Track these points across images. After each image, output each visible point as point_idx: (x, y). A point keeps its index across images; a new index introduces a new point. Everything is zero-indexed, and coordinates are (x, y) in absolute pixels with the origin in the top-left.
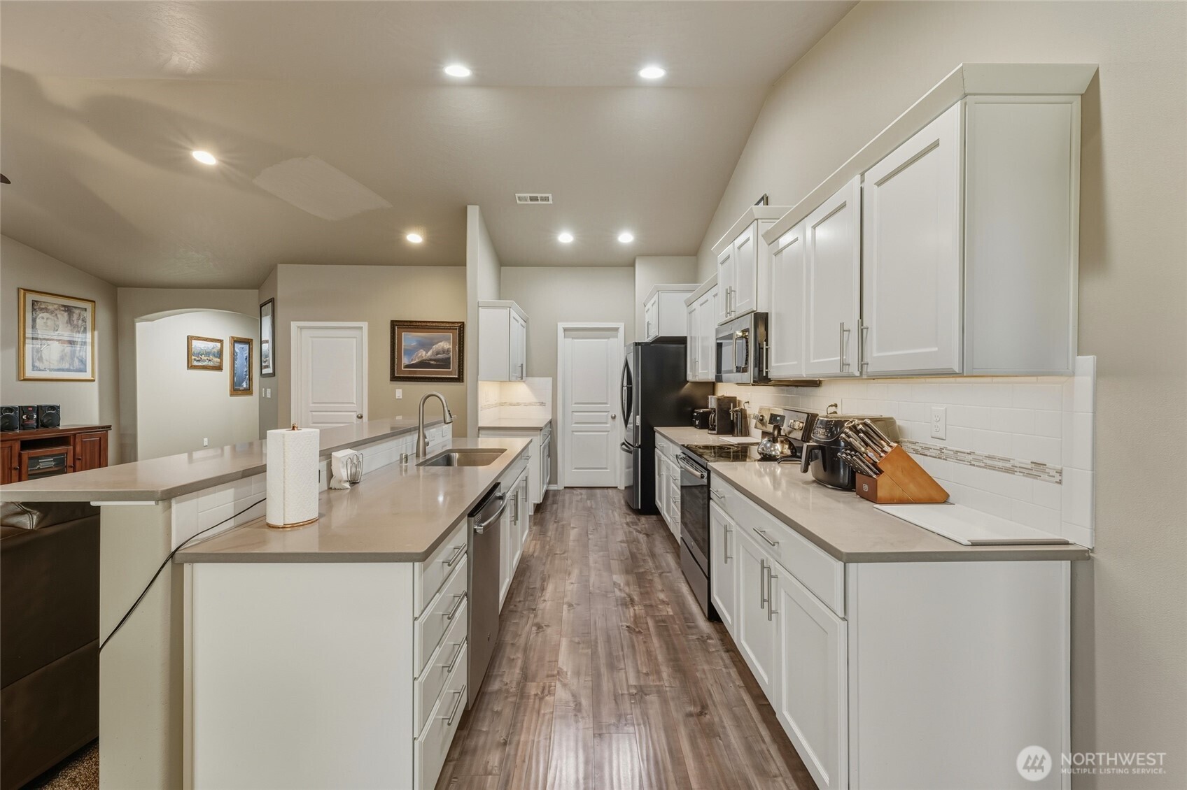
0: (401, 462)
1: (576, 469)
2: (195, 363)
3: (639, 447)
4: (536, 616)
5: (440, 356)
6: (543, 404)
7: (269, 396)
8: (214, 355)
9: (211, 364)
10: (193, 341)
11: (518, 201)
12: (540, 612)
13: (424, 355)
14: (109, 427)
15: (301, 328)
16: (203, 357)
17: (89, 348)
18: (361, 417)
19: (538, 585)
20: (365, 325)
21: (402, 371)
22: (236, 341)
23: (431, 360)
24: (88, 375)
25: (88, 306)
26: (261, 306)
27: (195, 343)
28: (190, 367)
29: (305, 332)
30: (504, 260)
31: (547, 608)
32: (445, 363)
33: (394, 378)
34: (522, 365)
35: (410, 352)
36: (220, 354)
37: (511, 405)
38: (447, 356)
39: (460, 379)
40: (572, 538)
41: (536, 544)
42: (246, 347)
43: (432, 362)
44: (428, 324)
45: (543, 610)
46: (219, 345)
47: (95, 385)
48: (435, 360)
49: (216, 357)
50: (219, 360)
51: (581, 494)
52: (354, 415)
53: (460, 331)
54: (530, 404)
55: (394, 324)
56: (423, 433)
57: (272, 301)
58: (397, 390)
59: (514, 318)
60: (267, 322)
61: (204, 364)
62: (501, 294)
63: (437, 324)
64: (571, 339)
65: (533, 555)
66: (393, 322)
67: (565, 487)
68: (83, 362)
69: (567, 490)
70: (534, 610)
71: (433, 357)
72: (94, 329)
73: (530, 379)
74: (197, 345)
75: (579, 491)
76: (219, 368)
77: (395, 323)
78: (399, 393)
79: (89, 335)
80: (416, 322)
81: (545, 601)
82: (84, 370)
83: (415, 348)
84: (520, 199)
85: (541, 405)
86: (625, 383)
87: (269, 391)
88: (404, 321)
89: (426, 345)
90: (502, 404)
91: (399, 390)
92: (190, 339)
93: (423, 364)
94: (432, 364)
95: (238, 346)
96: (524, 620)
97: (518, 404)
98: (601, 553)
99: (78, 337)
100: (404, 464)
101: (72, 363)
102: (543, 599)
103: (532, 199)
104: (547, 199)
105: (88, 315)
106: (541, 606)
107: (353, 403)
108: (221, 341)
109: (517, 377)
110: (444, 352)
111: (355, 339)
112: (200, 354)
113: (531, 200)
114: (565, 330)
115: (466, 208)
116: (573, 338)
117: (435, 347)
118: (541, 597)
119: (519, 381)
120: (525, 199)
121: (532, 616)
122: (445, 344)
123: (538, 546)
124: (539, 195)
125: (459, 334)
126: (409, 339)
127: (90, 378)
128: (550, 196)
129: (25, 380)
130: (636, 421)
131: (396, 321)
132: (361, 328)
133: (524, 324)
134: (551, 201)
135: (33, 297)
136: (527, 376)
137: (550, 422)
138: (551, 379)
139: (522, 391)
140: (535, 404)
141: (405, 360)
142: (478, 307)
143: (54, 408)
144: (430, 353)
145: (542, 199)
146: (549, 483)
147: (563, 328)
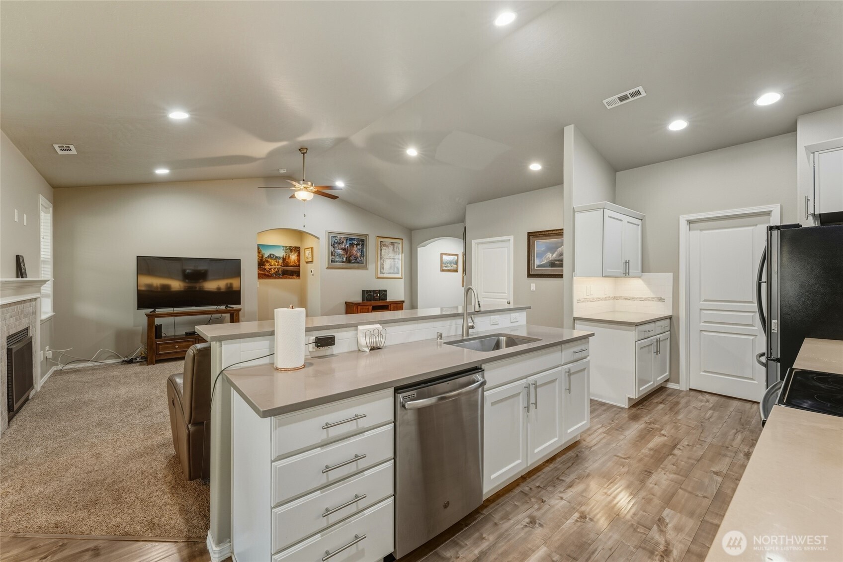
1: (705, 371)
2: (444, 268)
3: (778, 360)
4: (539, 509)
6: (661, 299)
8: (454, 263)
9: (452, 268)
10: (443, 256)
11: (607, 107)
12: (546, 507)
13: (551, 256)
14: (403, 302)
15: (478, 244)
16: (448, 265)
17: (400, 262)
18: (509, 303)
19: (568, 480)
20: (511, 238)
21: (535, 269)
23: (556, 260)
24: (399, 276)
25: (400, 241)
27: (445, 257)
28: (442, 270)
29: (478, 247)
31: (557, 507)
33: (530, 275)
34: (627, 262)
35: (541, 255)
36: (457, 263)
37: (626, 299)
40: (651, 445)
41: (604, 438)
44: (553, 232)
45: (551, 507)
46: (456, 257)
47: (402, 281)
48: (558, 261)
49: (455, 264)
50: (456, 266)
51: (707, 401)
52: (506, 301)
54: (647, 299)
57: (465, 228)
58: (532, 284)
59: (610, 217)
61: (449, 268)
62: (615, 197)
64: (699, 231)
65: (591, 447)
66: (529, 233)
67: (690, 389)
68: (398, 269)
69: (692, 393)
70: (543, 501)
71: (557, 258)
72: (402, 252)
73: (646, 275)
74: (445, 258)
75: (707, 396)
76: (456, 271)
77: (530, 234)
78: (533, 287)
79: (400, 255)
80: (544, 231)
81: (562, 498)
82: (398, 273)
83: (544, 251)
84: (609, 104)
85: (659, 301)
86: (764, 278)
88: (536, 232)
89: (551, 249)
90: (616, 298)
91: (534, 284)
92: (442, 254)
93: (550, 264)
94: (557, 264)
96: (527, 506)
97: (634, 299)
98: (672, 476)
99: (397, 257)
100: (439, 340)
101: (394, 270)
102: (561, 495)
103: (622, 99)
104: (638, 93)
105: (400, 246)
106: (553, 502)
107: (505, 293)
108: (457, 255)
111: (506, 249)
112: (447, 263)
113: (621, 101)
114: (690, 222)
115: (563, 129)
116: (701, 230)
117: (559, 250)
118: (561, 492)
119: (624, 277)
120: (614, 102)
121: (536, 506)
123: (604, 441)
124: (628, 93)
126: (540, 245)
127: (400, 277)
128: (640, 89)
129: (378, 278)
130: (773, 327)
131: (531, 233)
132: (509, 240)
133: (639, 222)
134: (643, 94)
135: (381, 239)
136: (642, 272)
137: (670, 318)
138: (671, 274)
139: (636, 286)
140: (652, 300)
141: (537, 262)
142: (574, 212)
143: (386, 291)
144: (555, 255)
145: (633, 95)
146: (667, 381)
147: (687, 221)
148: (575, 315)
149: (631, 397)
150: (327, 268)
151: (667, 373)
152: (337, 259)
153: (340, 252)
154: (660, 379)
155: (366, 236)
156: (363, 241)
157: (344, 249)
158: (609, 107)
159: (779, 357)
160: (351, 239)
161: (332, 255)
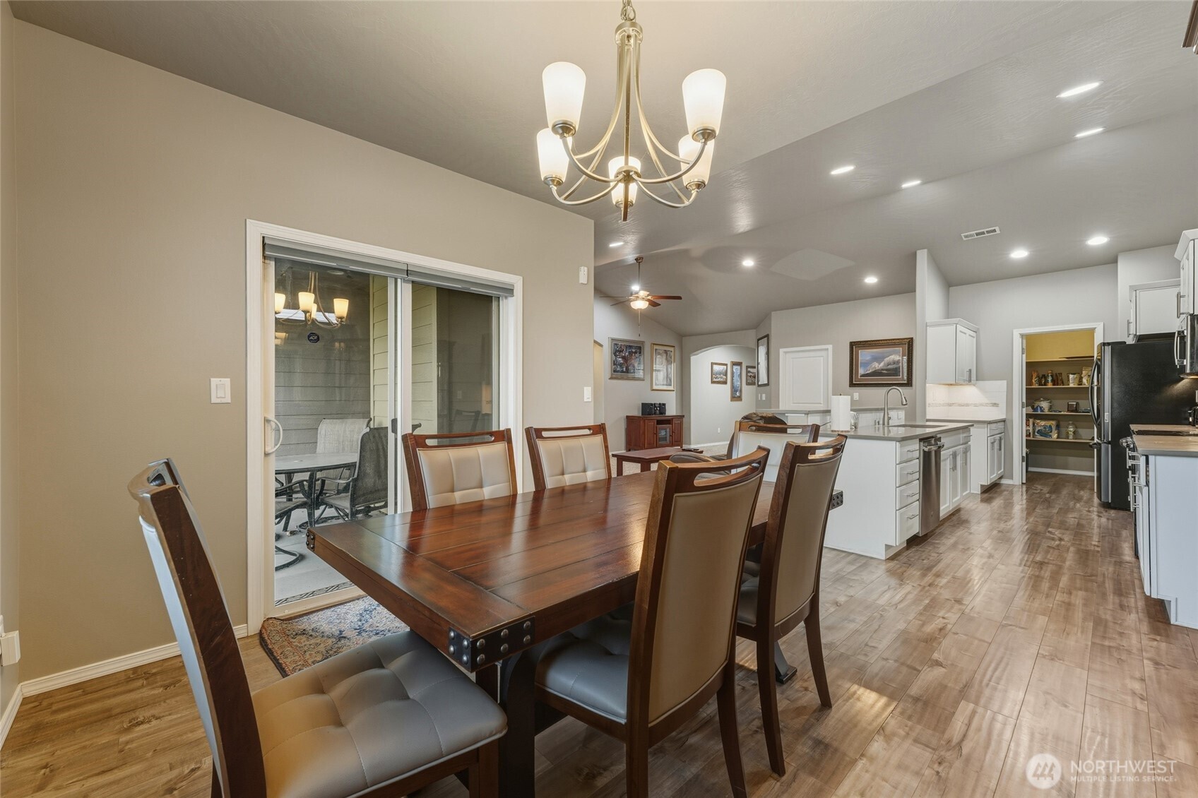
0: (875, 424)
2: (715, 380)
3: (1109, 443)
5: (890, 367)
6: (995, 405)
7: (764, 398)
8: (724, 374)
9: (719, 380)
10: (714, 366)
13: (877, 366)
14: (680, 416)
15: (786, 353)
16: (718, 376)
17: (673, 373)
20: (830, 347)
21: (859, 379)
22: (734, 364)
23: (882, 370)
24: (671, 388)
25: (672, 349)
26: (758, 340)
28: (713, 382)
29: (788, 355)
30: (950, 282)
32: (895, 372)
33: (852, 385)
34: (970, 371)
35: (866, 364)
36: (726, 374)
37: (960, 405)
38: (897, 366)
39: (909, 383)
42: (739, 367)
43: (885, 372)
44: (881, 342)
46: (726, 368)
48: (886, 370)
50: (725, 377)
53: (909, 345)
54: (982, 405)
55: (852, 344)
56: (888, 413)
57: (767, 336)
59: (961, 331)
60: (762, 351)
62: (949, 313)
63: (888, 341)
68: (671, 381)
71: (885, 368)
72: (674, 362)
73: (981, 383)
74: (716, 368)
76: (725, 383)
78: (856, 396)
79: (673, 365)
80: (871, 341)
82: (670, 385)
83: (869, 361)
84: (966, 237)
85: (993, 405)
87: (764, 395)
88: (861, 342)
89: (878, 359)
90: (950, 405)
91: (858, 394)
92: (712, 364)
93: (876, 373)
95: (735, 367)
97: (967, 405)
99: (669, 367)
100: (877, 426)
101: (667, 381)
104: (995, 231)
105: (672, 354)
108: (726, 365)
109: (964, 381)
110: (894, 363)
111: (822, 358)
112: (717, 374)
113: (977, 235)
114: (1022, 336)
115: (916, 252)
117: (887, 360)
119: (967, 384)
120: (971, 236)
122: (896, 356)
124: (985, 230)
125: (909, 348)
126: (864, 355)
127: (673, 389)
128: (997, 228)
129: (653, 390)
130: (1105, 418)
131: (854, 342)
132: (827, 349)
133: (974, 334)
134: (998, 232)
135: (656, 347)
136: (977, 380)
137: (1004, 421)
138: (1005, 382)
139: (971, 393)
140: (986, 405)
141: (861, 371)
142: (927, 326)
143: (664, 405)
144: (882, 364)
145: (988, 232)
146: (1001, 478)
147: (1021, 334)
148: (928, 418)
149: (984, 484)
150: (610, 379)
151: (1002, 470)
152: (618, 369)
153: (620, 360)
154: (994, 477)
155: (643, 342)
156: (640, 348)
157: (624, 358)
158: (965, 239)
159: (1110, 440)
160: (630, 347)
161: (614, 364)
